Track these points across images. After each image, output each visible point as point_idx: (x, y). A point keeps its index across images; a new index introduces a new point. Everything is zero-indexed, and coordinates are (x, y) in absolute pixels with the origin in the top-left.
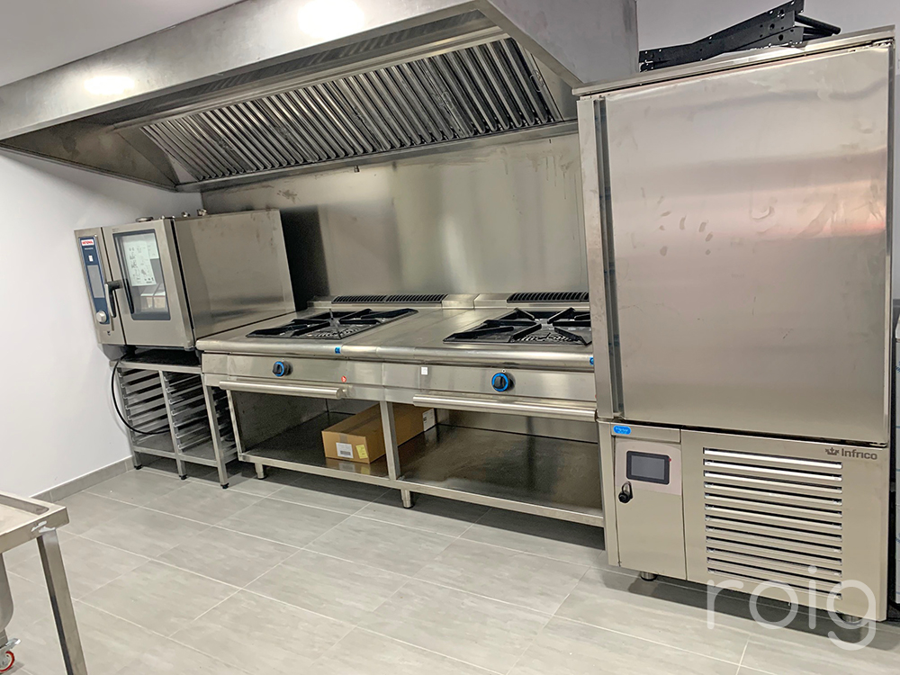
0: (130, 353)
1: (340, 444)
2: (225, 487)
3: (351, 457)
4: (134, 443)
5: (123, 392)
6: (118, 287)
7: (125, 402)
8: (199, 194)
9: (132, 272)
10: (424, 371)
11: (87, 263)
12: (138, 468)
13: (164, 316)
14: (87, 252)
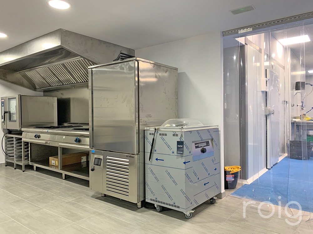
0: (10, 132)
1: (53, 161)
2: (24, 171)
4: (6, 158)
6: (7, 113)
7: (6, 146)
10: (64, 137)
11: (2, 106)
12: (6, 166)
13: (15, 121)
14: (2, 103)
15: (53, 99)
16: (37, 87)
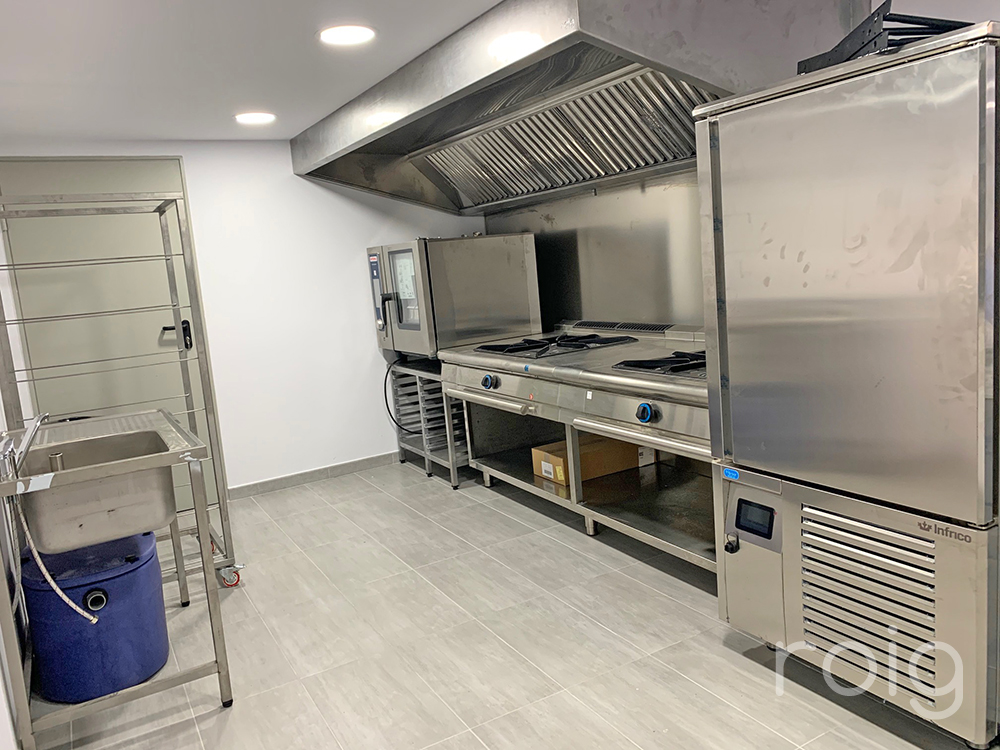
0: (403, 359)
1: (545, 463)
2: (455, 488)
3: (552, 477)
4: (401, 439)
5: (395, 392)
6: (390, 299)
7: (396, 402)
8: (483, 218)
9: (400, 286)
10: (589, 395)
11: (373, 277)
12: (403, 462)
13: (416, 327)
14: (373, 267)
15: (522, 241)
16: (466, 201)
